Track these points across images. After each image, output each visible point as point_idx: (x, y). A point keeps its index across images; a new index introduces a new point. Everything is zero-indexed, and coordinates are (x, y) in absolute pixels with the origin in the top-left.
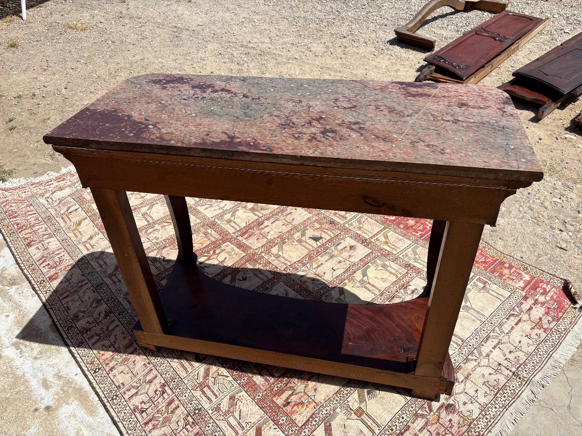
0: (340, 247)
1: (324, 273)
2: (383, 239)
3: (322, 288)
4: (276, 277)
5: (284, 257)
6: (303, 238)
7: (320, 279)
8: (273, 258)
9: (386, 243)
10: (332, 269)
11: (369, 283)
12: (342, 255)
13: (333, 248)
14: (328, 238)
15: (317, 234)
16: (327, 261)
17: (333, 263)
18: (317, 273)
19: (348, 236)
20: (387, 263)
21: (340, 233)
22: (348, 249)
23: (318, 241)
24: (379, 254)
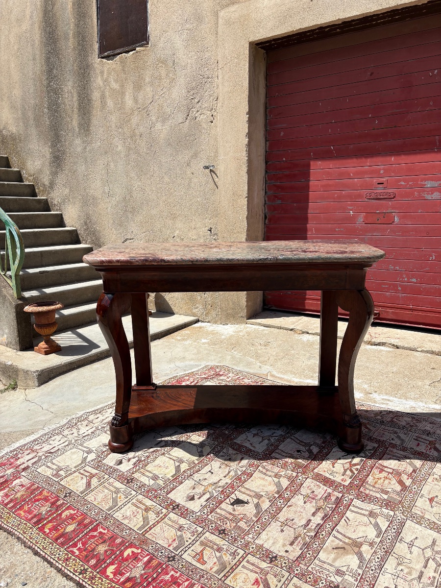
0: (207, 496)
1: (220, 467)
2: (152, 516)
3: (219, 452)
4: (268, 455)
5: (270, 476)
6: (256, 501)
7: (224, 462)
8: (283, 473)
9: (147, 509)
10: (212, 473)
11: (174, 460)
12: (203, 488)
13: (215, 494)
14: (223, 506)
15: (239, 509)
16: (220, 480)
17: (214, 479)
18: (228, 468)
19: (197, 514)
20: (152, 482)
21: (208, 516)
22: (196, 497)
23: (236, 500)
24: (159, 491)
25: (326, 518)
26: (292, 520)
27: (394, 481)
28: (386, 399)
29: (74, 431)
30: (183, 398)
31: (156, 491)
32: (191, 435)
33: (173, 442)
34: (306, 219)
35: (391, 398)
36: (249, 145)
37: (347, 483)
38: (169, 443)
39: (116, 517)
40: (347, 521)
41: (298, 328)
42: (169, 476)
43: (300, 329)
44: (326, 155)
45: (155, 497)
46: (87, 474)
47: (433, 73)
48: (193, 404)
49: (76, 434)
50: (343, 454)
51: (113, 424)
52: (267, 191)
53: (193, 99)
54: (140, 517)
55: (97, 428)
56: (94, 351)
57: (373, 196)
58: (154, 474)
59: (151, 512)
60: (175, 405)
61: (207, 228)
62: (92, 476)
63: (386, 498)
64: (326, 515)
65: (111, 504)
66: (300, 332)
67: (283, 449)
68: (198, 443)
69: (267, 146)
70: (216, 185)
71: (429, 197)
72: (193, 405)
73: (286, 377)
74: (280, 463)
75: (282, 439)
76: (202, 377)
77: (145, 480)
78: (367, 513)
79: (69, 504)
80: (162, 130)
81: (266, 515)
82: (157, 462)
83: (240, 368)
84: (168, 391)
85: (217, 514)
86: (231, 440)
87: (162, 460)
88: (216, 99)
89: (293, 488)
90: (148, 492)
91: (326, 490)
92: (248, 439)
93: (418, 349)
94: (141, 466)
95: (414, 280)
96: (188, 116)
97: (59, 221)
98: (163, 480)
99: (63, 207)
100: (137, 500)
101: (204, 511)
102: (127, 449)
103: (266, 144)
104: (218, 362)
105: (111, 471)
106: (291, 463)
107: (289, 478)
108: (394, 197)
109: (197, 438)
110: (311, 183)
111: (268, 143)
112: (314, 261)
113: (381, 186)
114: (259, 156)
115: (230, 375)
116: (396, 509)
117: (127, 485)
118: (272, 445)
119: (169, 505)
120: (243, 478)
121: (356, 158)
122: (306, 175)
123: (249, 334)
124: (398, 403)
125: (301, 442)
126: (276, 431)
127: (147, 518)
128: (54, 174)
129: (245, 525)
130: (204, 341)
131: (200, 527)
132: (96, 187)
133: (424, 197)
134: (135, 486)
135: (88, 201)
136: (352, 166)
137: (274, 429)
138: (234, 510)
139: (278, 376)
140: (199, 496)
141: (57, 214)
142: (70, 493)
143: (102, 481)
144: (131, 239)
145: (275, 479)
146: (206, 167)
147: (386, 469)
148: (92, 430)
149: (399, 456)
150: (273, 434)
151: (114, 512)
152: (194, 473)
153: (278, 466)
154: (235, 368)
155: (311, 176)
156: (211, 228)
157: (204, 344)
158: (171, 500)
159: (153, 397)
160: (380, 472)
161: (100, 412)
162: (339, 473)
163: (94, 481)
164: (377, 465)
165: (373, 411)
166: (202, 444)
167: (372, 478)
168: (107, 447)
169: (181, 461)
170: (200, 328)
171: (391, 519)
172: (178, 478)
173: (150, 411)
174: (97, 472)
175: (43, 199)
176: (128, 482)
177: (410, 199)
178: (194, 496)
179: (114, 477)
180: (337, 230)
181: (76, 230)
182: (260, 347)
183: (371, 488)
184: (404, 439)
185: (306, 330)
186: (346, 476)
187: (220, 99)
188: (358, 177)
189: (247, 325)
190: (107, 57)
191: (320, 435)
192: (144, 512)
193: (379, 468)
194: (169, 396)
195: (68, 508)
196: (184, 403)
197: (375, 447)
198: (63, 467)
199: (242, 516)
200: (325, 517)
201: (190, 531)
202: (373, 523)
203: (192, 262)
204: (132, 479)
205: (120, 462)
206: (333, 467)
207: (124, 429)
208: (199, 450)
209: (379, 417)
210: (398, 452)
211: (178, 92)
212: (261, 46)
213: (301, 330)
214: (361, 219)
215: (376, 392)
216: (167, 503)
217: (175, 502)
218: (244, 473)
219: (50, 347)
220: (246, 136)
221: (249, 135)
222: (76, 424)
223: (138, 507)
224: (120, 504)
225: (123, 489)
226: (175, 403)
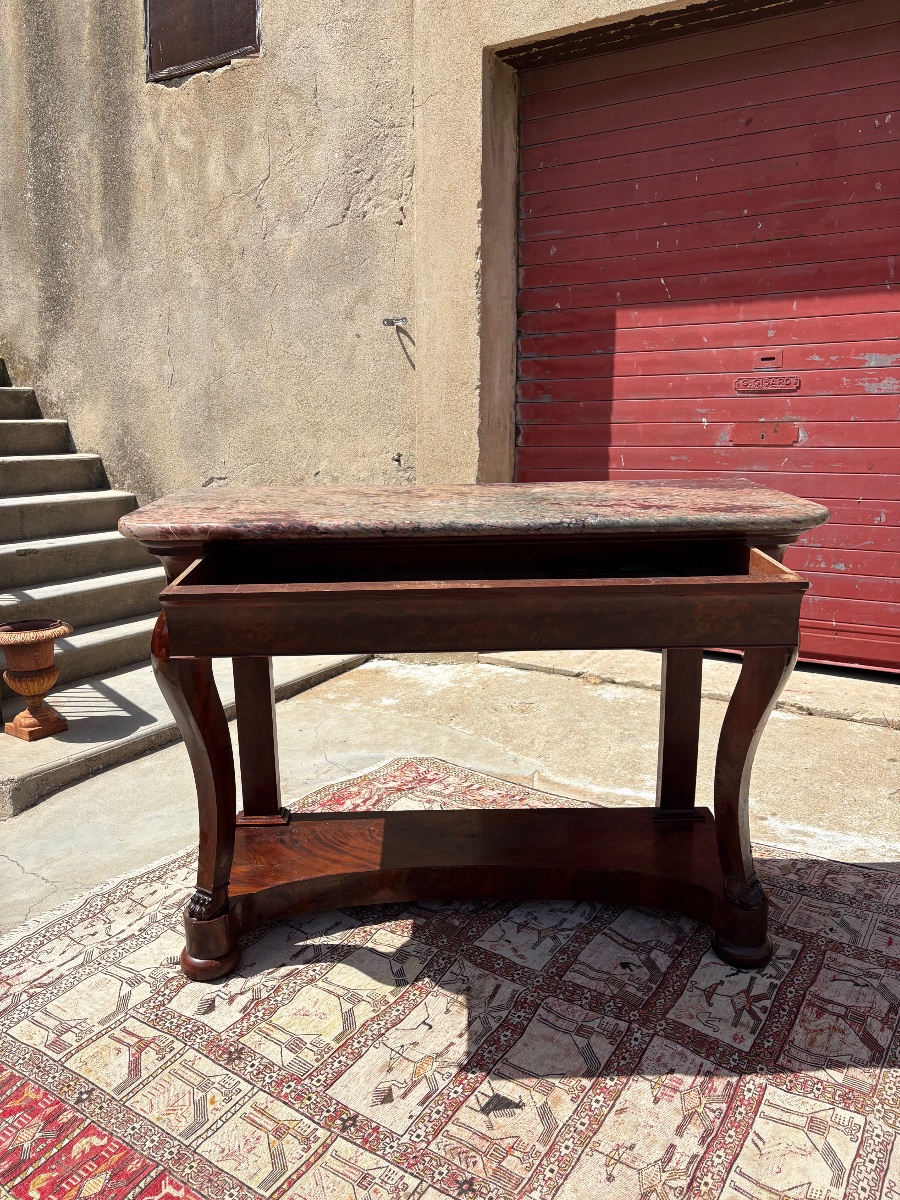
0: (422, 1090)
1: (448, 1011)
2: (292, 1149)
3: (443, 972)
4: (557, 978)
5: (566, 1032)
6: (539, 1098)
7: (454, 996)
8: (595, 1024)
9: (280, 1132)
10: (431, 1027)
11: (338, 997)
12: (411, 1068)
13: (442, 1084)
14: (463, 1115)
15: (503, 1122)
16: (449, 1046)
17: (433, 1044)
18: (467, 1012)
19: (403, 1140)
20: (289, 1056)
21: (429, 1143)
22: (396, 1093)
23: (492, 1099)
24: (307, 1081)
25: (708, 1139)
26: (632, 1147)
27: (852, 1037)
28: (798, 832)
29: (100, 926)
30: (354, 842)
31: (299, 1081)
32: (373, 932)
33: (333, 949)
34: (606, 437)
35: (810, 829)
36: (483, 273)
37: (746, 1046)
38: (324, 951)
39: (206, 1155)
40: (760, 1144)
41: (591, 670)
42: (328, 1039)
43: (597, 674)
44: (649, 298)
45: (299, 1097)
46: (132, 1040)
47: (882, 121)
48: (377, 858)
49: (101, 936)
50: (728, 969)
51: (192, 913)
52: (520, 374)
53: (358, 172)
54: (262, 1148)
55: (153, 920)
56: (143, 731)
57: (752, 386)
58: (292, 1035)
59: (289, 1137)
60: (335, 862)
61: (390, 455)
62: (143, 1045)
63: (840, 1082)
64: (707, 1132)
65: (191, 1120)
66: (598, 681)
67: (590, 961)
68: (393, 950)
69: (521, 276)
70: (410, 361)
71: (873, 388)
72: (378, 861)
73: (574, 783)
74: (586, 998)
75: (584, 935)
76: (388, 786)
77: (272, 1052)
78: (802, 1121)
79: (88, 1121)
80: (290, 241)
81: (568, 1136)
82: (300, 1002)
83: (471, 763)
84: (319, 827)
85: (451, 1137)
86: (469, 939)
87: (309, 997)
88: (408, 174)
89: (623, 1062)
90: (279, 1084)
91: (701, 1065)
92: (506, 937)
93: (853, 717)
94: (260, 1014)
95: (841, 567)
96: (347, 209)
97: (63, 439)
98: (315, 1049)
99: (68, 409)
100: (255, 1107)
101: (419, 1132)
102: (225, 970)
103: (518, 273)
104: (424, 751)
105: (188, 1031)
106: (613, 997)
107: (612, 1037)
108: (798, 388)
109: (389, 937)
110: (618, 357)
111: (521, 270)
112: (670, 529)
113: (769, 364)
114: (504, 298)
115: (450, 780)
116: (867, 1109)
117: (229, 1067)
118: (563, 951)
119: (332, 1119)
120: (503, 1039)
121: (717, 304)
122: (608, 340)
123: (485, 684)
124: (826, 839)
125: (627, 943)
126: (568, 916)
127: (282, 1154)
128: (50, 335)
129: (520, 1166)
130: (386, 702)
131: (412, 1174)
132: (143, 366)
133: (862, 387)
134: (249, 1069)
135: (125, 397)
136: (705, 321)
137: (561, 910)
138: (491, 1127)
139: (557, 780)
140: (403, 1091)
141: (57, 424)
142: (89, 1092)
143: (168, 1057)
144: (220, 479)
145: (579, 1039)
146: (390, 323)
147: (829, 1007)
148: (142, 923)
149: (853, 971)
150: (561, 923)
151: (200, 1140)
152: (388, 1029)
153: (581, 1006)
154: (460, 762)
155: (617, 342)
156: (399, 455)
157: (386, 708)
158: (338, 1103)
159: (282, 842)
160: (819, 1016)
161: (160, 878)
162: (726, 1021)
163: (149, 1059)
164: (808, 997)
165: (775, 861)
166: (401, 954)
167: (801, 1030)
168: (179, 967)
169: (355, 998)
170: (377, 672)
171: (859, 1134)
172: (350, 1045)
173: (277, 878)
174: (155, 1033)
175: (25, 392)
176: (230, 1060)
177: (831, 393)
178: (390, 1090)
179: (196, 1047)
180: (673, 458)
181: (99, 460)
182: (511, 715)
183: (803, 1056)
184: (857, 928)
185: (608, 675)
186: (743, 1028)
187: (420, 172)
188: (719, 344)
189: (481, 666)
190: (167, 81)
191: (668, 922)
192: (271, 1136)
193: (814, 1005)
194: (319, 839)
195: (85, 1133)
196: (355, 857)
197: (794, 952)
198: (73, 1024)
199: (511, 1141)
200: (708, 1136)
201: (388, 1187)
202: (820, 1147)
203: (383, 531)
204: (240, 1051)
205: (210, 1007)
206: (710, 1005)
207: (218, 925)
208: (394, 969)
209: (792, 876)
210: (851, 961)
211: (325, 157)
212: (507, 57)
213: (598, 677)
214: (725, 435)
215: (774, 814)
216: (328, 1111)
217: (346, 1108)
218: (505, 1024)
219: (41, 722)
220: (477, 254)
221: (484, 252)
222: (102, 910)
223: (259, 1127)
224: (212, 1118)
225: (218, 1079)
226: (336, 857)
